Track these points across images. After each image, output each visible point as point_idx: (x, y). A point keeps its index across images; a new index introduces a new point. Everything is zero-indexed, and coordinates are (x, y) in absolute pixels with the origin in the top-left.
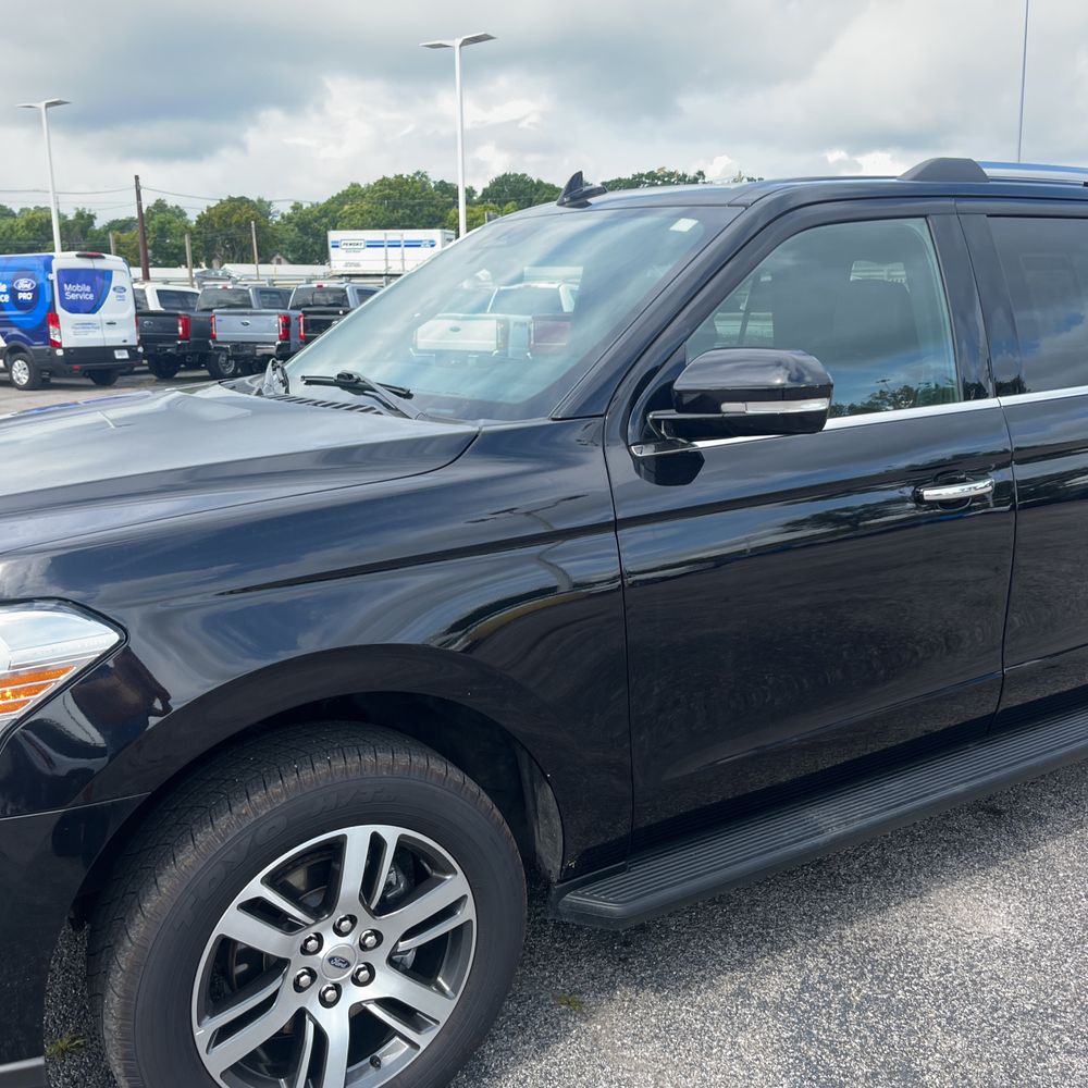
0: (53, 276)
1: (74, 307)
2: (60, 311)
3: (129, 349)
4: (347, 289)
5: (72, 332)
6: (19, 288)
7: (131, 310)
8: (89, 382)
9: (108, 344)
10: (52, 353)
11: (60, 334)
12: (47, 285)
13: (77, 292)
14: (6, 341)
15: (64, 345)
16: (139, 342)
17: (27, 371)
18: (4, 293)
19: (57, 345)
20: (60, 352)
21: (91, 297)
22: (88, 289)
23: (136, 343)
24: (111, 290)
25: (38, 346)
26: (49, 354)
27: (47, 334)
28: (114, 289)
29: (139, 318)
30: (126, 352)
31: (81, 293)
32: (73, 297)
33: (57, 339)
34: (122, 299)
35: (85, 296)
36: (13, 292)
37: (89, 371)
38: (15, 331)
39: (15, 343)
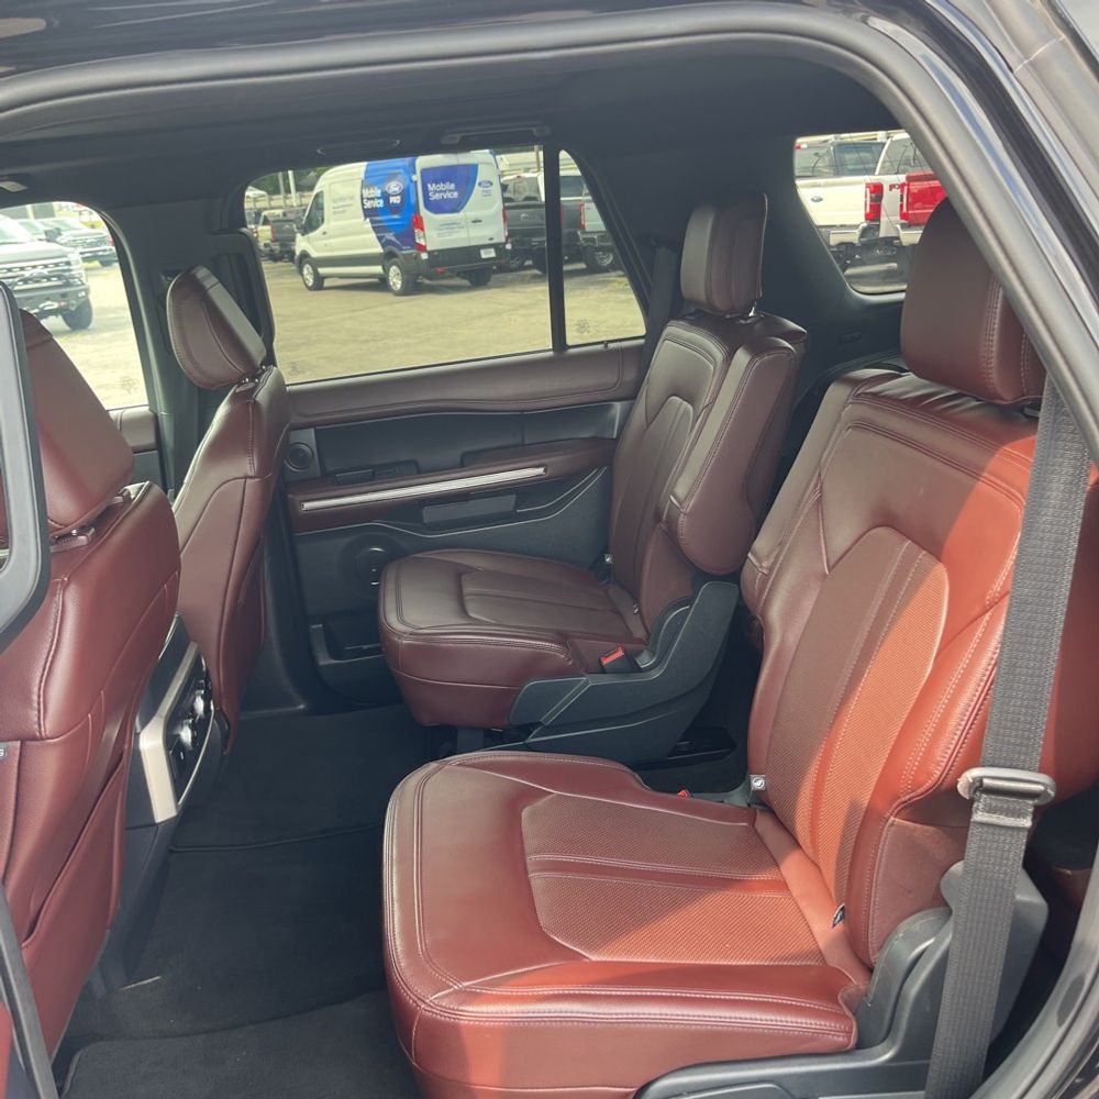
0: (417, 177)
1: (436, 207)
2: (424, 212)
3: (496, 246)
5: (437, 234)
6: (390, 191)
7: (498, 205)
8: (466, 282)
9: (474, 243)
10: (417, 257)
11: (424, 237)
12: (412, 187)
13: (441, 191)
14: (383, 246)
15: (429, 248)
16: (507, 238)
17: (400, 277)
18: (378, 198)
19: (422, 248)
20: (424, 256)
21: (456, 194)
22: (452, 186)
23: (504, 240)
24: (477, 186)
25: (408, 251)
26: (416, 258)
27: (413, 237)
28: (480, 184)
29: (510, 213)
30: (492, 250)
31: (445, 192)
32: (437, 196)
33: (422, 242)
34: (487, 194)
35: (448, 195)
36: (385, 196)
37: (464, 272)
38: (390, 236)
39: (389, 248)
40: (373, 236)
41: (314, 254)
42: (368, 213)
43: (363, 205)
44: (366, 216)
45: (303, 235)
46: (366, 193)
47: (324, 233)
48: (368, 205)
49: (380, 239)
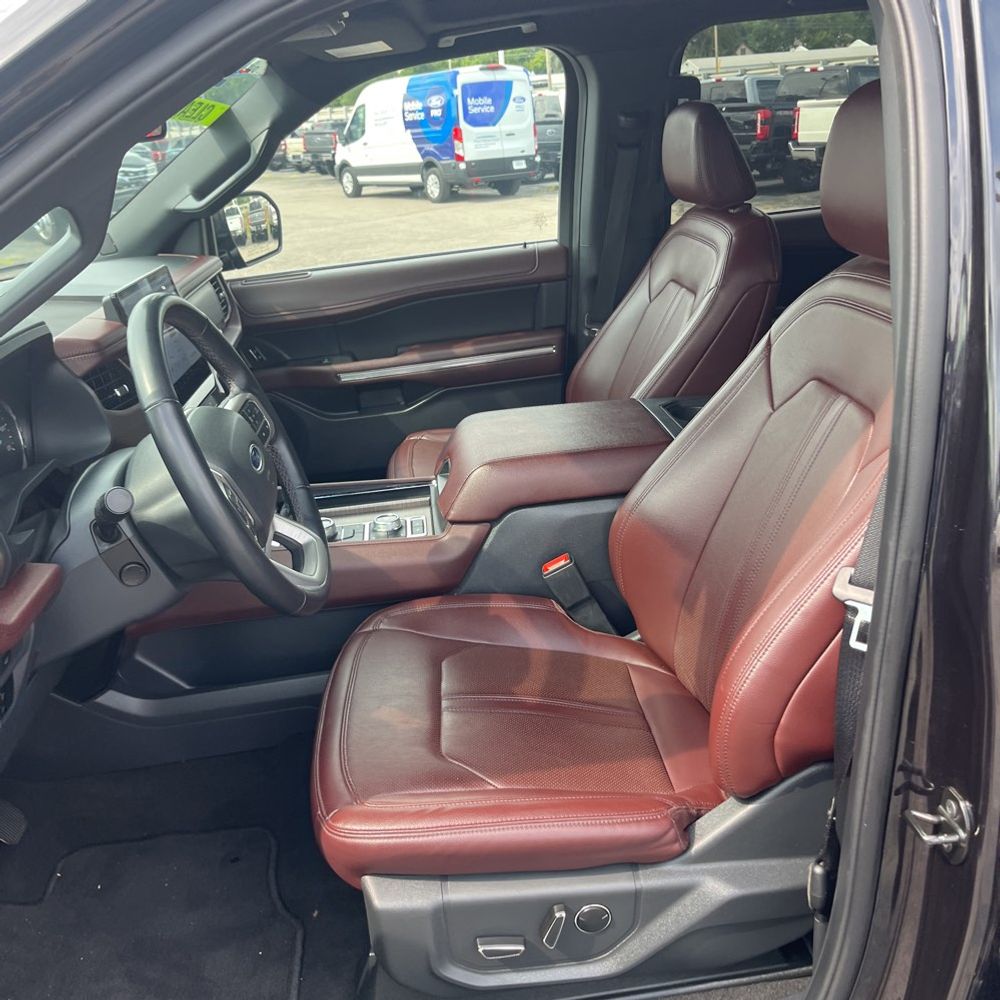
0: (458, 92)
1: (475, 121)
2: (463, 125)
3: (528, 159)
4: (746, 81)
5: (475, 146)
6: (431, 105)
7: (530, 120)
8: (496, 192)
9: (507, 155)
10: (456, 167)
11: (463, 148)
12: (453, 103)
13: (479, 106)
14: (423, 156)
15: (466, 159)
16: (537, 151)
17: (438, 185)
18: (420, 111)
19: (460, 158)
20: (462, 166)
21: (492, 109)
22: (489, 101)
23: (534, 153)
24: (511, 103)
25: (447, 161)
26: (454, 168)
27: (452, 148)
28: (514, 100)
29: (538, 127)
30: (523, 162)
31: (482, 106)
32: (475, 111)
33: (459, 152)
34: (520, 109)
35: (485, 110)
36: (427, 110)
37: (494, 182)
38: (430, 147)
39: (429, 158)
40: (414, 147)
41: (355, 163)
42: (409, 125)
43: (404, 117)
44: (407, 128)
45: (344, 145)
46: (409, 106)
47: (365, 144)
48: (410, 117)
49: (420, 150)
